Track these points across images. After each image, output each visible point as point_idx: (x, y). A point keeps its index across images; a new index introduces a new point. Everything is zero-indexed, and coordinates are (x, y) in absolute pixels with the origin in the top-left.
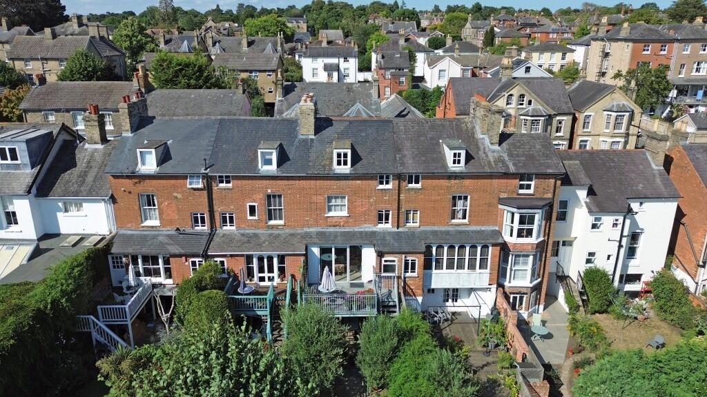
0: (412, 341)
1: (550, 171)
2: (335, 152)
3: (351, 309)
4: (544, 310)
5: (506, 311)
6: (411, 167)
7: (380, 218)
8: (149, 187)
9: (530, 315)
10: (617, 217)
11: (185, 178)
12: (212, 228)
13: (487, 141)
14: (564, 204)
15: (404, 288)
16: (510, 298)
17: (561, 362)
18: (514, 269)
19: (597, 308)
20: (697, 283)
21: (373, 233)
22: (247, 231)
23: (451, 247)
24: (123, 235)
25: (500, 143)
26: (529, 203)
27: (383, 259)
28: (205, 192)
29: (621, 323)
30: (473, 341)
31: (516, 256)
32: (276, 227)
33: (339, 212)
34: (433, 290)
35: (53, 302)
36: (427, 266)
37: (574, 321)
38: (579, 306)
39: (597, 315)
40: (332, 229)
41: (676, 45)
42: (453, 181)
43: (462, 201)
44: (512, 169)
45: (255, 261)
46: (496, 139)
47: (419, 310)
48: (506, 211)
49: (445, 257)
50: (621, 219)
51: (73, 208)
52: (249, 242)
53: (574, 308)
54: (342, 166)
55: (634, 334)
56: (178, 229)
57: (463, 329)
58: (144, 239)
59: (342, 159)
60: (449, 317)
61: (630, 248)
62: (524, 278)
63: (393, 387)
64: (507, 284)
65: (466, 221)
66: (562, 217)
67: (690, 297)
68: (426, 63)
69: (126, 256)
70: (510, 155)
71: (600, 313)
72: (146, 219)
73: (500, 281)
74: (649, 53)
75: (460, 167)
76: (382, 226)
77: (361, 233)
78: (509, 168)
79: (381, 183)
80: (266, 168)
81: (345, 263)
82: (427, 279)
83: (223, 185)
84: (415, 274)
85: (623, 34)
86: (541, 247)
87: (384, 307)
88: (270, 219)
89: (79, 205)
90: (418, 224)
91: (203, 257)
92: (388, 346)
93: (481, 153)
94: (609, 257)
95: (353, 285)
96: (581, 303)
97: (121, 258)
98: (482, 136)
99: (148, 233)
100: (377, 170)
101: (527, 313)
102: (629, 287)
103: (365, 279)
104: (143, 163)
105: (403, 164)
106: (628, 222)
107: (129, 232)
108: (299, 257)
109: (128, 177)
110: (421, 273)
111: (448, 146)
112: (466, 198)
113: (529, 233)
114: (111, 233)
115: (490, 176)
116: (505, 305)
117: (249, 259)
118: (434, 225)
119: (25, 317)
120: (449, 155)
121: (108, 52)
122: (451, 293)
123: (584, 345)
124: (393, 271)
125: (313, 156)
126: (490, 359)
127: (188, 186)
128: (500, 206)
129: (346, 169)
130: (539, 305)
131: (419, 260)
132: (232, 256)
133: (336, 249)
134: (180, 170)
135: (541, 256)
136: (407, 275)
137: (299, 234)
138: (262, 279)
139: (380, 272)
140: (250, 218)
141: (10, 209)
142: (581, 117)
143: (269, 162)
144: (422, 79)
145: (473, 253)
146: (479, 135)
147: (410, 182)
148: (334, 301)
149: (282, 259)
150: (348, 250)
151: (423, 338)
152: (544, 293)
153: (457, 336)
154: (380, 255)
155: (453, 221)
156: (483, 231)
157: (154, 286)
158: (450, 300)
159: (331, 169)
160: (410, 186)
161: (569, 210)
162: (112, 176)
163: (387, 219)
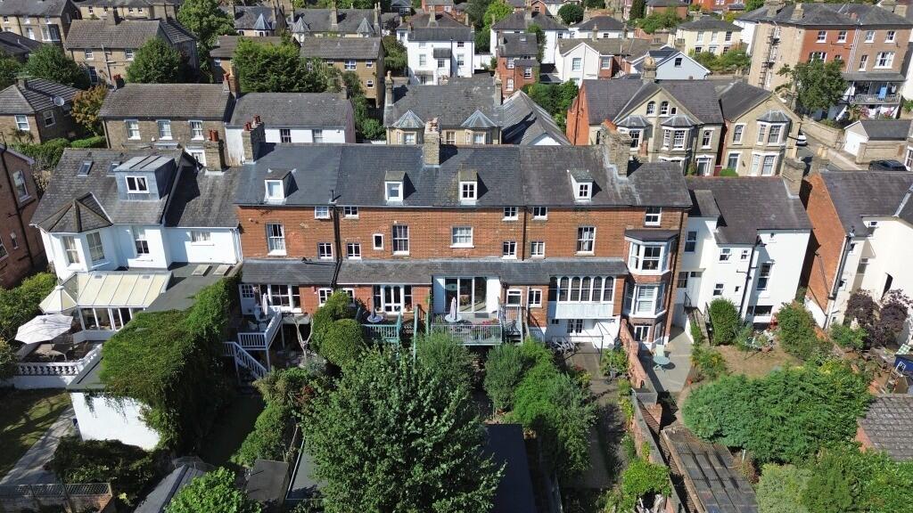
0: (535, 368)
1: (676, 204)
2: (461, 184)
3: (477, 338)
4: (670, 340)
5: (628, 341)
6: (538, 199)
7: (505, 250)
8: (275, 217)
9: (654, 346)
10: (745, 249)
11: (313, 209)
12: (338, 258)
13: (615, 172)
14: (693, 235)
15: (528, 318)
16: (633, 329)
17: (679, 390)
18: (638, 300)
19: (722, 340)
20: (827, 316)
21: (499, 264)
22: (373, 262)
23: (576, 279)
24: (251, 265)
25: (628, 174)
26: (655, 236)
27: (508, 291)
28: (332, 223)
29: (744, 353)
30: (595, 370)
31: (642, 287)
32: (402, 257)
33: (465, 243)
34: (557, 321)
35: (207, 329)
36: (552, 297)
37: (697, 352)
38: (704, 338)
39: (722, 346)
40: (457, 261)
41: (857, 32)
42: (579, 214)
43: (588, 233)
44: (639, 201)
45: (382, 291)
46: (624, 170)
47: (543, 339)
48: (632, 243)
49: (570, 289)
50: (750, 250)
51: (201, 237)
52: (375, 272)
53: (699, 339)
54: (468, 198)
55: (756, 365)
56: (304, 259)
57: (586, 359)
58: (271, 268)
59: (468, 191)
60: (573, 347)
61: (760, 279)
62: (649, 309)
63: (518, 407)
64: (631, 315)
65: (592, 252)
66: (691, 248)
67: (816, 329)
68: (558, 48)
69: (256, 285)
70: (638, 186)
71: (725, 344)
72: (272, 249)
73: (625, 312)
74: (824, 41)
75: (586, 199)
76: (508, 258)
77: (486, 264)
78: (635, 201)
79: (507, 215)
80: (393, 199)
81: (470, 293)
82: (551, 310)
83: (349, 216)
84: (539, 305)
85: (795, 17)
86: (667, 279)
87: (509, 336)
88: (396, 249)
89: (206, 234)
90: (543, 256)
91: (332, 286)
92: (513, 371)
93: (609, 184)
94: (737, 289)
95: (477, 316)
96: (706, 335)
97: (251, 287)
98: (611, 166)
99: (274, 262)
100: (504, 202)
101: (651, 344)
102: (758, 319)
103: (489, 310)
104: (271, 194)
105: (529, 196)
106: (757, 253)
107: (256, 262)
108: (425, 288)
109: (257, 208)
110: (546, 305)
111: (575, 178)
112: (592, 230)
113: (655, 264)
114: (238, 262)
115: (617, 209)
116: (628, 336)
117: (377, 289)
118: (559, 256)
119: (189, 341)
120: (576, 187)
121: (179, 39)
122: (575, 324)
123: (704, 375)
124: (518, 302)
125: (438, 188)
126: (611, 387)
127: (316, 217)
128: (626, 238)
129: (472, 201)
130: (664, 336)
131: (544, 292)
132: (360, 286)
133: (461, 280)
134: (307, 201)
135: (667, 288)
136: (532, 306)
137: (424, 265)
138: (389, 309)
139: (505, 302)
140: (375, 248)
141: (141, 238)
142: (731, 127)
143: (395, 193)
144: (551, 67)
145: (597, 285)
146: (608, 165)
147: (536, 214)
148: (460, 330)
149: (408, 290)
150: (473, 281)
151: (545, 364)
152: (670, 324)
153: (579, 365)
154: (505, 286)
155: (579, 252)
156: (609, 263)
157: (284, 314)
158: (574, 331)
159: (457, 201)
160: (536, 217)
161: (698, 241)
162: (241, 207)
163: (512, 250)
